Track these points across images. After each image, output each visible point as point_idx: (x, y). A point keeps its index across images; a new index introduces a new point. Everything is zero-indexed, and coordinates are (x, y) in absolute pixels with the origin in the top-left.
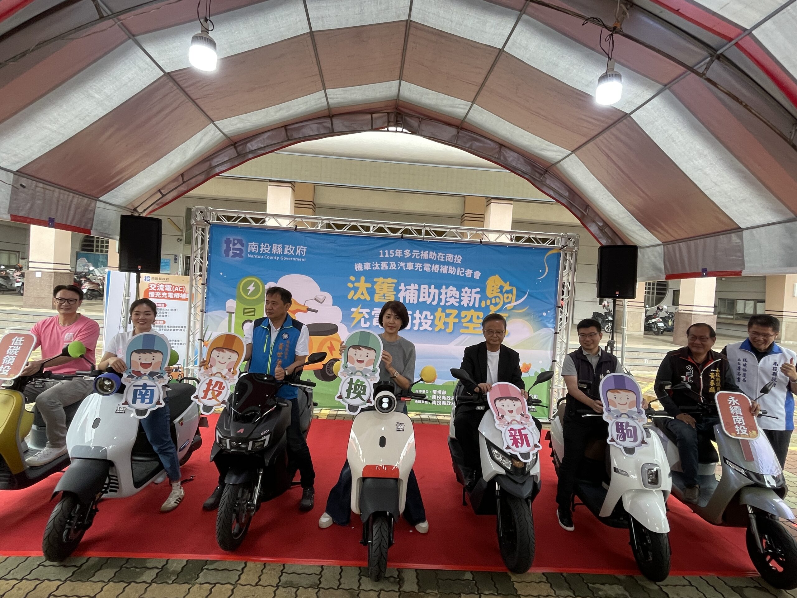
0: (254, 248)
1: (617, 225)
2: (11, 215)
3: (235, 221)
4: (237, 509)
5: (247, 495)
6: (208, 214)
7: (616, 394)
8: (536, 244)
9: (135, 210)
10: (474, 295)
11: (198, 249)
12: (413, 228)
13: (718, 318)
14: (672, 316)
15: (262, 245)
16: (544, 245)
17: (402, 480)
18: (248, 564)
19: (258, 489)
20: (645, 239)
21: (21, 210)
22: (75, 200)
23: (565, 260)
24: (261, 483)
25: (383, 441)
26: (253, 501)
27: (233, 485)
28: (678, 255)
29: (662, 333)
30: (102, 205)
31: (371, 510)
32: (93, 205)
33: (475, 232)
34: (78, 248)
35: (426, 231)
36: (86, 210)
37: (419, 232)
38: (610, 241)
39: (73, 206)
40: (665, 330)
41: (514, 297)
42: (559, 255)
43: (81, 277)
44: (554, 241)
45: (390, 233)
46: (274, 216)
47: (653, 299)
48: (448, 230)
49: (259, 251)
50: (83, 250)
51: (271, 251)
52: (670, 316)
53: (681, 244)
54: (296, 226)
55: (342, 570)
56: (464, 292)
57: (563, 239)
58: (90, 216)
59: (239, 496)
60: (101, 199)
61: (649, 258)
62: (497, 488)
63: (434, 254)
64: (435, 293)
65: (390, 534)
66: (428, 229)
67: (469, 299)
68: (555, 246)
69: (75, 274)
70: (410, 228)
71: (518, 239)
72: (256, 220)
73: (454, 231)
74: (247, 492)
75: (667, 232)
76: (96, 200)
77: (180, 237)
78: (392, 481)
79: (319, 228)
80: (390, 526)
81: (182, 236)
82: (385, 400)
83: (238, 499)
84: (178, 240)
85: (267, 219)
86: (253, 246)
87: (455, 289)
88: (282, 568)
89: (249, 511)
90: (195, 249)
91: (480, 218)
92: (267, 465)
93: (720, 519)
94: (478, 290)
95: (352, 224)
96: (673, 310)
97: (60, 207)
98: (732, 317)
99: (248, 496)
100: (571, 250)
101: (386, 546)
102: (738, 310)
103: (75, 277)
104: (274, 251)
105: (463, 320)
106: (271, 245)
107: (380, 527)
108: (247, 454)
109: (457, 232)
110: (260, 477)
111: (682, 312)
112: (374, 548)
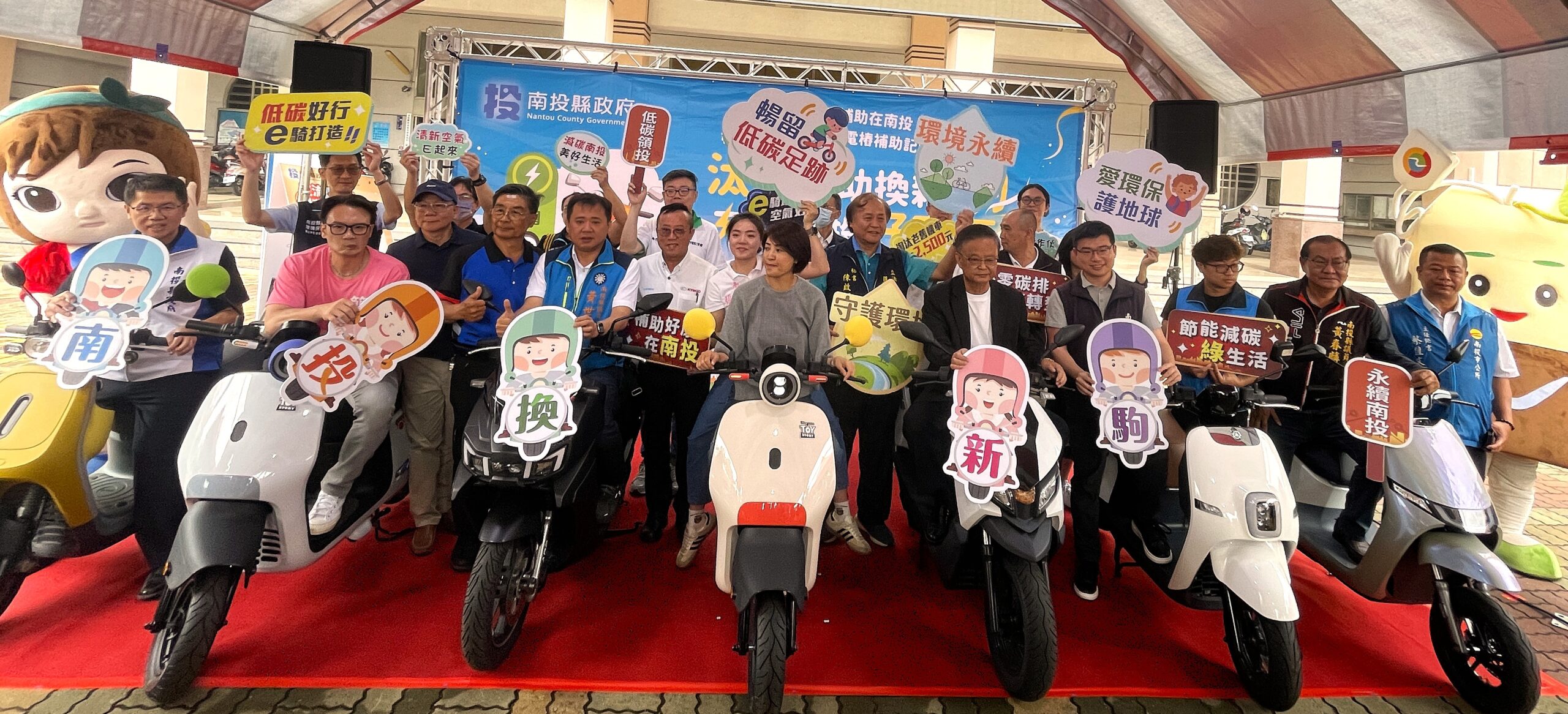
0: (540, 102)
1: (1183, 66)
2: (84, 38)
3: (505, 53)
4: (502, 588)
5: (521, 561)
6: (457, 40)
7: (1116, 358)
8: (1042, 97)
9: (323, 32)
11: (437, 104)
12: (827, 68)
13: (1345, 226)
14: (1267, 224)
15: (554, 97)
16: (1056, 99)
17: (811, 530)
18: (520, 694)
19: (541, 550)
20: (1232, 88)
21: (104, 30)
22: (209, 13)
23: (1092, 126)
24: (547, 539)
25: (775, 459)
26: (532, 573)
27: (496, 544)
28: (1289, 118)
29: (1250, 253)
30: (261, 22)
31: (754, 588)
32: (243, 22)
33: (934, 76)
34: (221, 102)
35: (849, 73)
36: (228, 32)
37: (837, 75)
38: (1169, 94)
39: (204, 24)
40: (1255, 248)
41: (1005, 192)
42: (1081, 116)
43: (226, 154)
44: (1073, 91)
45: (784, 78)
46: (576, 44)
47: (1233, 196)
48: (888, 72)
49: (549, 107)
50: (231, 106)
51: (569, 107)
52: (1264, 224)
53: (1294, 98)
54: (616, 63)
55: (699, 703)
57: (1089, 89)
58: (238, 42)
59: (506, 563)
60: (257, 11)
61: (1237, 123)
62: (986, 542)
63: (864, 113)
64: (865, 184)
65: (789, 632)
66: (852, 70)
68: (1075, 100)
69: (214, 150)
70: (820, 69)
71: (1010, 88)
72: (544, 53)
73: (898, 73)
74: (521, 554)
75: (1271, 78)
76: (250, 14)
77: (407, 85)
78: (793, 532)
79: (657, 68)
80: (789, 616)
81: (412, 81)
82: (780, 381)
83: (504, 570)
84: (403, 89)
85: (564, 51)
86: (537, 99)
87: (901, 176)
88: (586, 700)
89: (525, 592)
90: (432, 103)
91: (938, 53)
92: (559, 504)
93: (1382, 592)
95: (717, 60)
96: (1267, 213)
97: (179, 26)
98: (1367, 225)
99: (522, 564)
100: (1103, 109)
101: (782, 657)
102: (1376, 213)
103: (215, 154)
104: (575, 106)
106: (570, 97)
107: (770, 621)
108: (522, 484)
109: (903, 77)
110: (547, 527)
111: (1285, 216)
112: (759, 660)
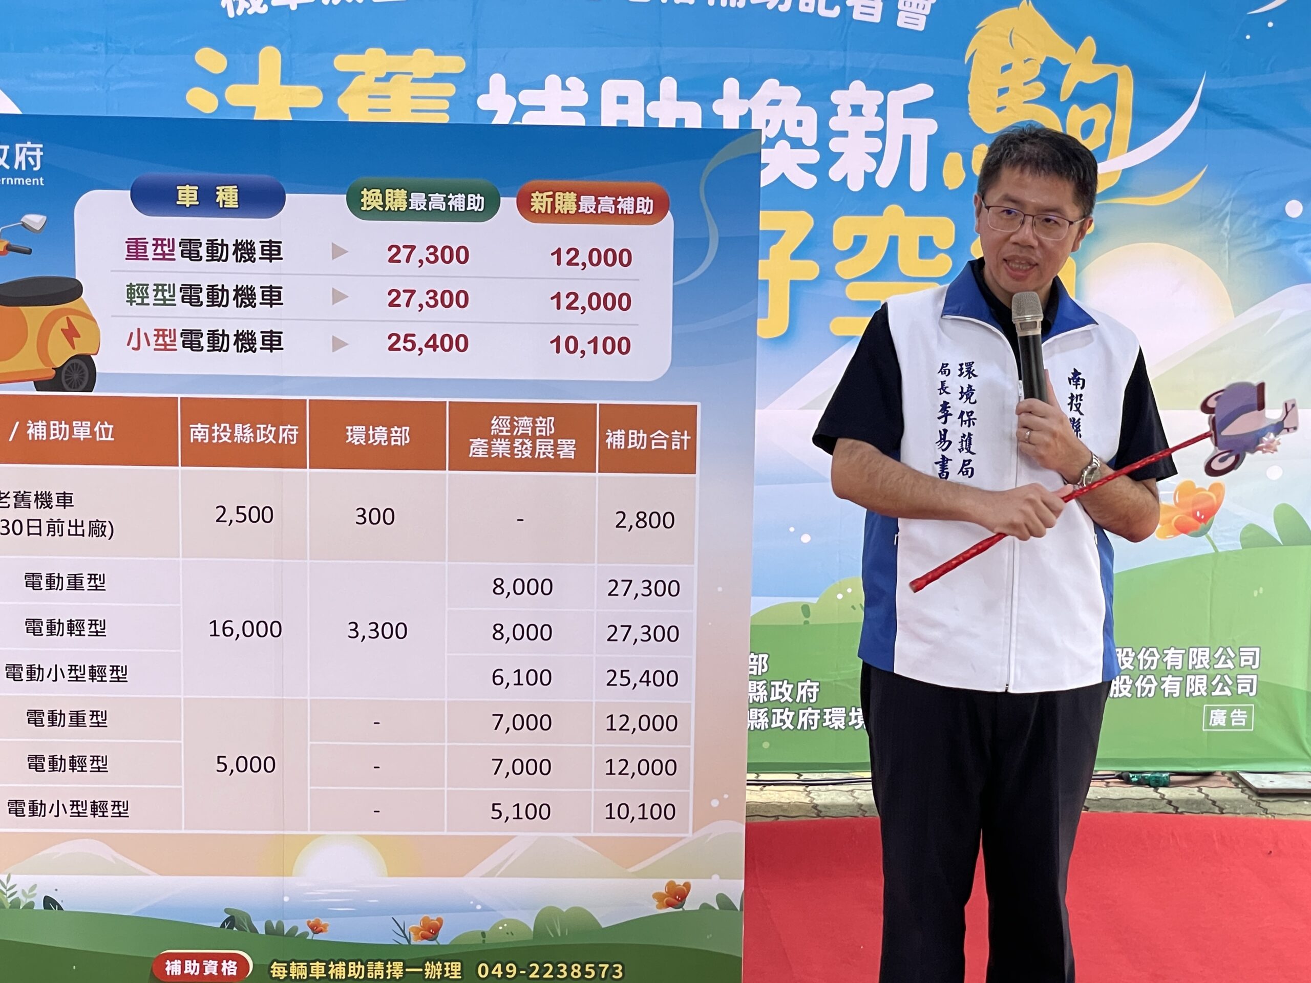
10: (898, 125)
41: (1124, 125)
56: (844, 111)
67: (875, 145)
87: (793, 93)
94: (923, 91)
105: (845, 269)
